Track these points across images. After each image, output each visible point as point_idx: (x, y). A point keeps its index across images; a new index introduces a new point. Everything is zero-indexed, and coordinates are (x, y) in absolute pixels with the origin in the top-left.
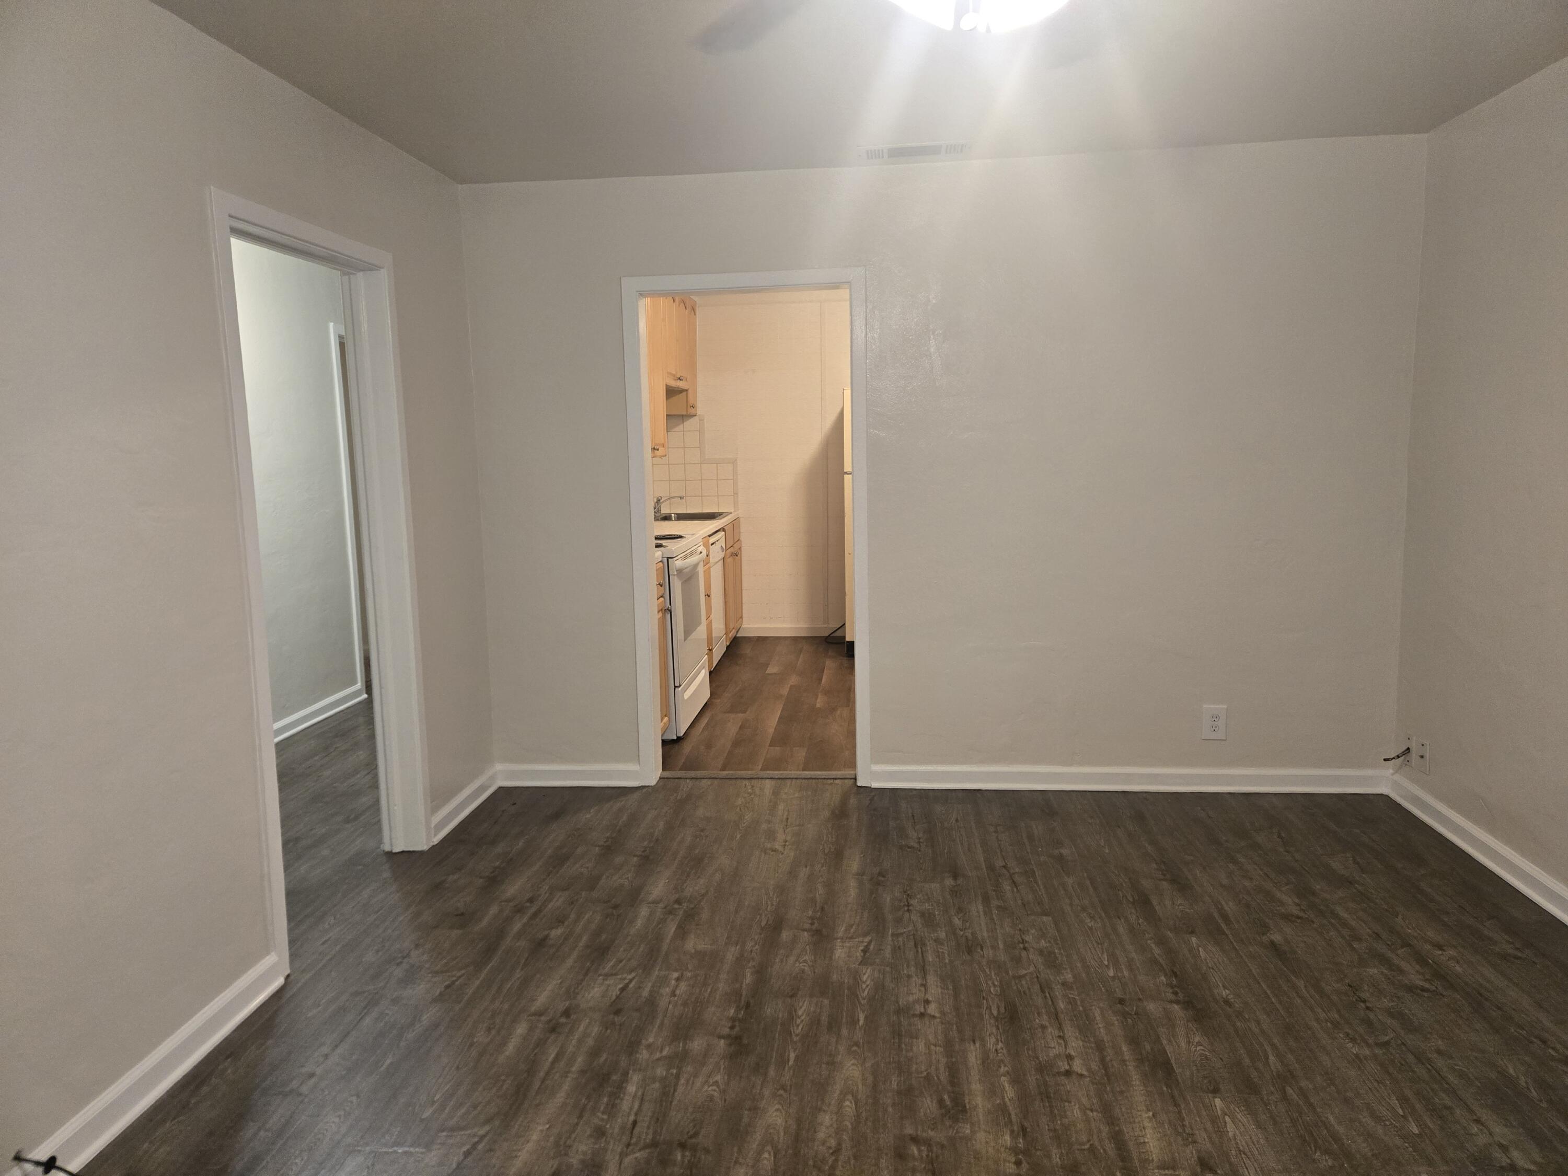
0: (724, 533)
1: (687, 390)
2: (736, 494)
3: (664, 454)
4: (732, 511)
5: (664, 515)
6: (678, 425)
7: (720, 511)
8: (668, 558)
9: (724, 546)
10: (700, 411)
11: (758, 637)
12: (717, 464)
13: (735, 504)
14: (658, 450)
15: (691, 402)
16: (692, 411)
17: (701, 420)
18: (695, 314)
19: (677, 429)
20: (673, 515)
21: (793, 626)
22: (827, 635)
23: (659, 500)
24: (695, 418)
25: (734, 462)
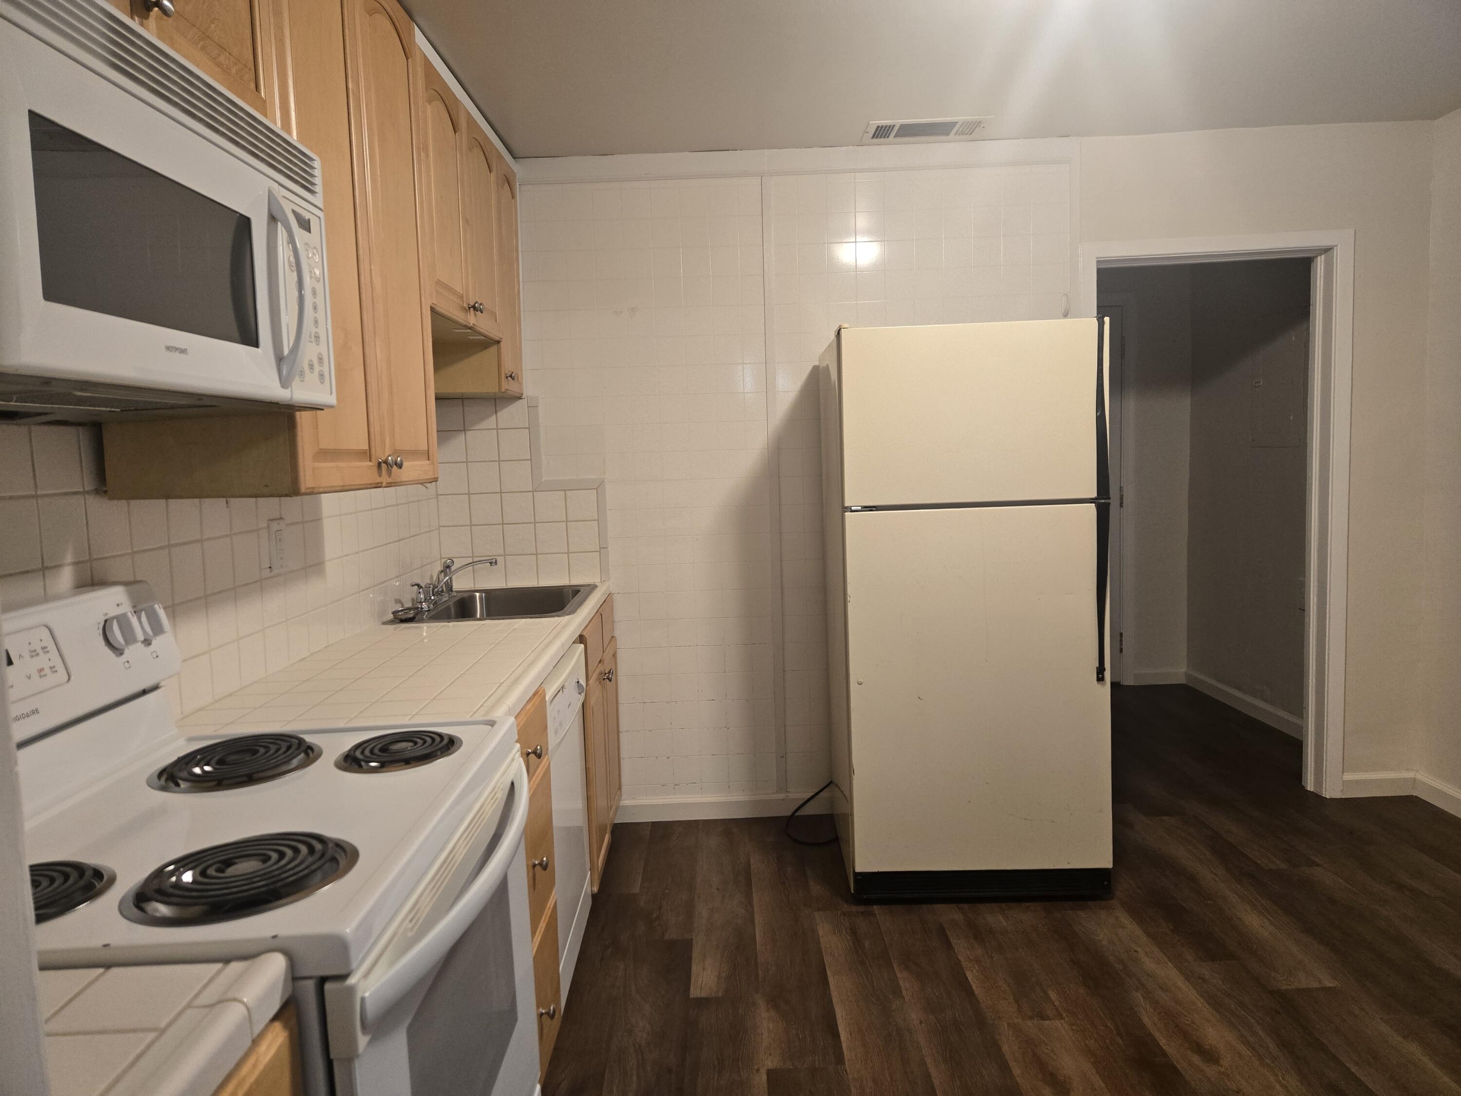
0: (582, 646)
1: (498, 342)
2: (603, 549)
3: (430, 475)
4: (596, 580)
5: (460, 595)
6: (488, 416)
7: (576, 581)
8: (322, 981)
9: (583, 682)
10: (530, 386)
11: (654, 824)
12: (565, 490)
13: (604, 569)
14: (400, 466)
15: (508, 366)
16: (510, 387)
17: (533, 407)
18: (513, 196)
19: (485, 424)
20: (477, 594)
21: (722, 799)
22: (789, 814)
23: (448, 567)
24: (519, 403)
25: (599, 487)
